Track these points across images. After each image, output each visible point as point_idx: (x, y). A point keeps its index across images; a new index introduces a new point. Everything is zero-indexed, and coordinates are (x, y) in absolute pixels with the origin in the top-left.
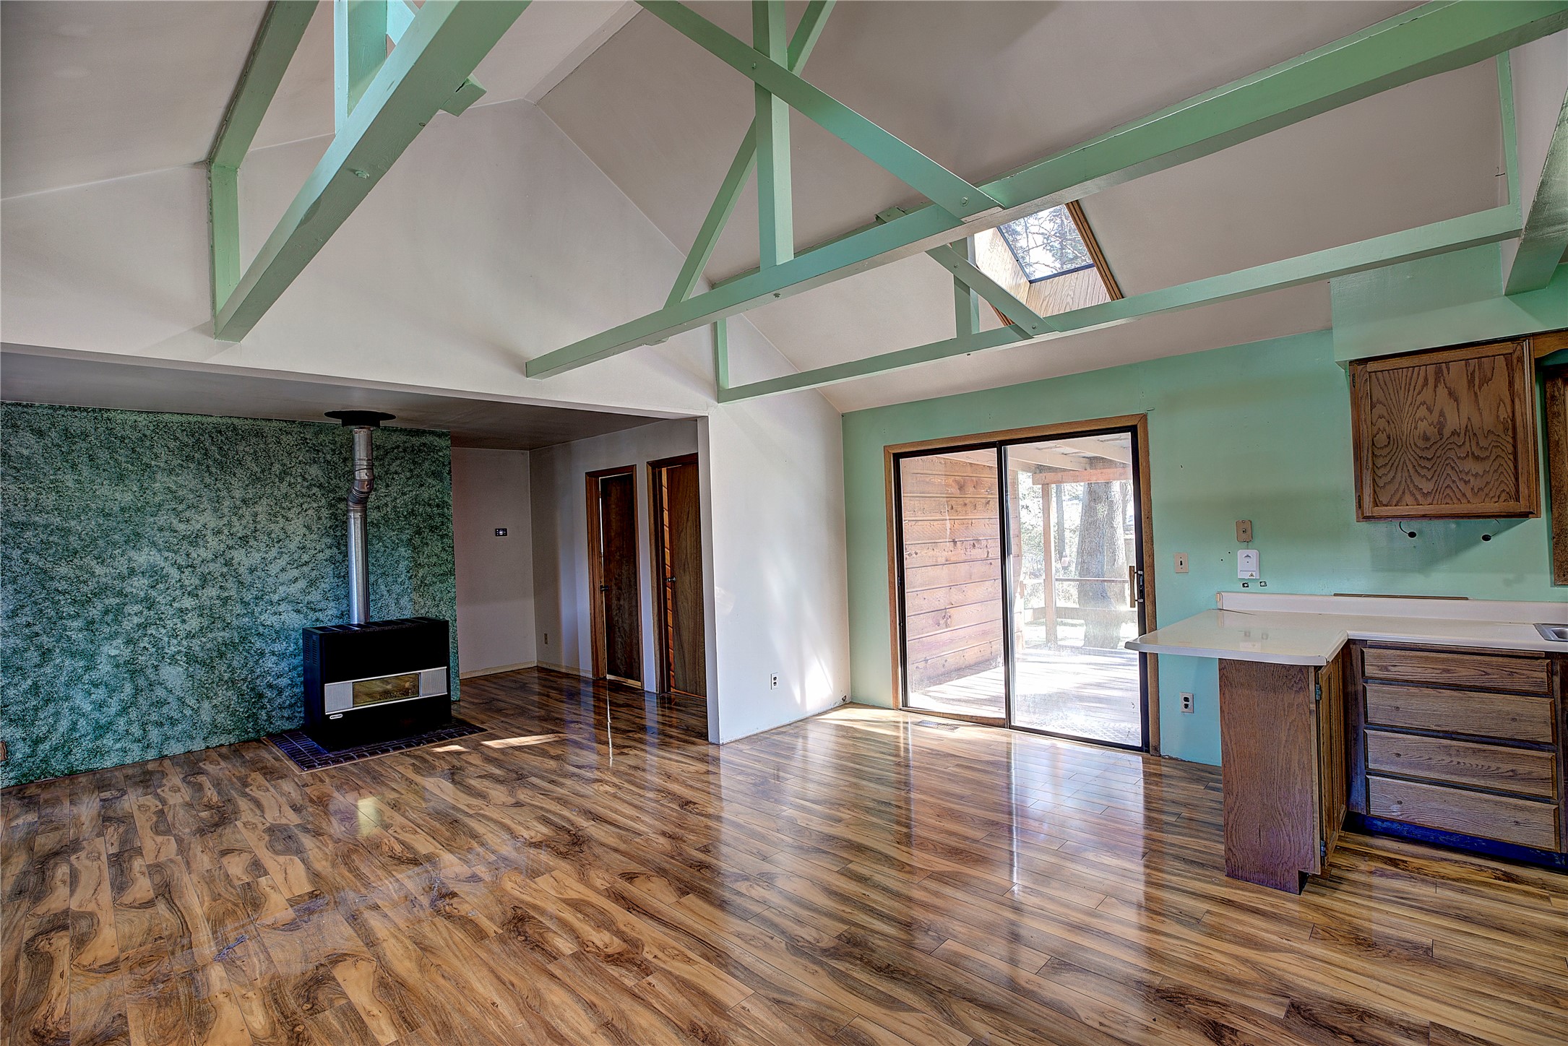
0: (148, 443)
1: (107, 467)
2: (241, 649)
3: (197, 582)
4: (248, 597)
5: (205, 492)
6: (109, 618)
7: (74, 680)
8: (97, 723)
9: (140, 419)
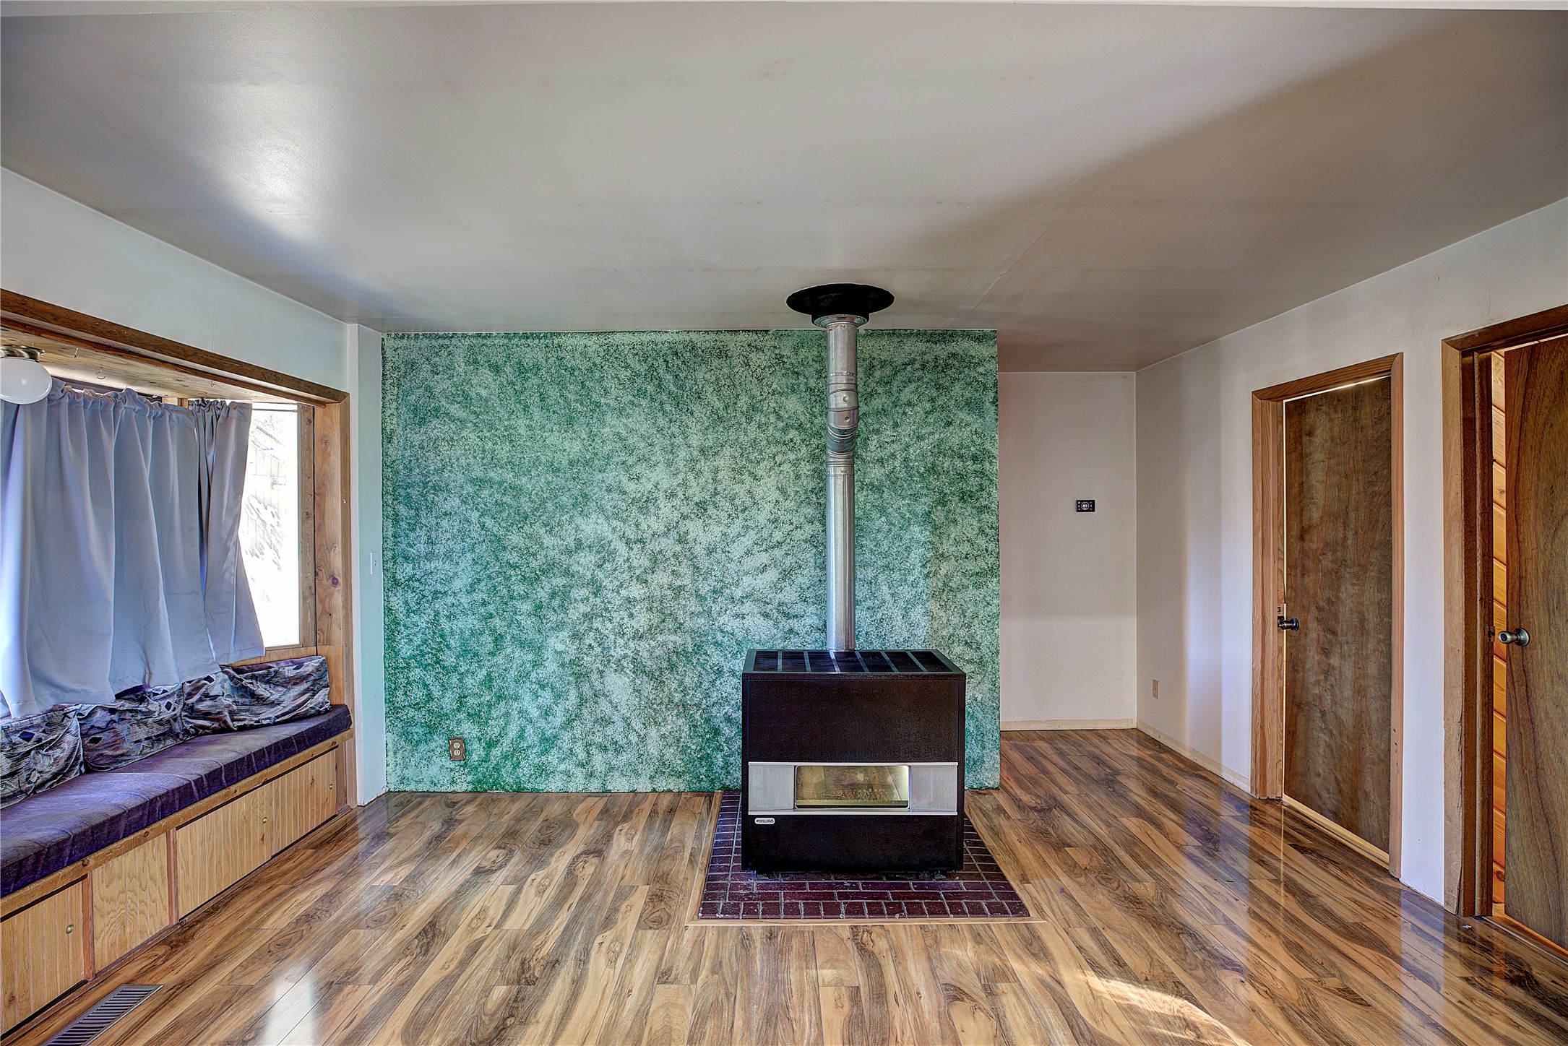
0: (597, 375)
1: (556, 408)
2: (695, 661)
3: (647, 563)
4: (705, 589)
5: (659, 440)
6: (556, 602)
7: (522, 677)
8: (544, 734)
9: (590, 343)
